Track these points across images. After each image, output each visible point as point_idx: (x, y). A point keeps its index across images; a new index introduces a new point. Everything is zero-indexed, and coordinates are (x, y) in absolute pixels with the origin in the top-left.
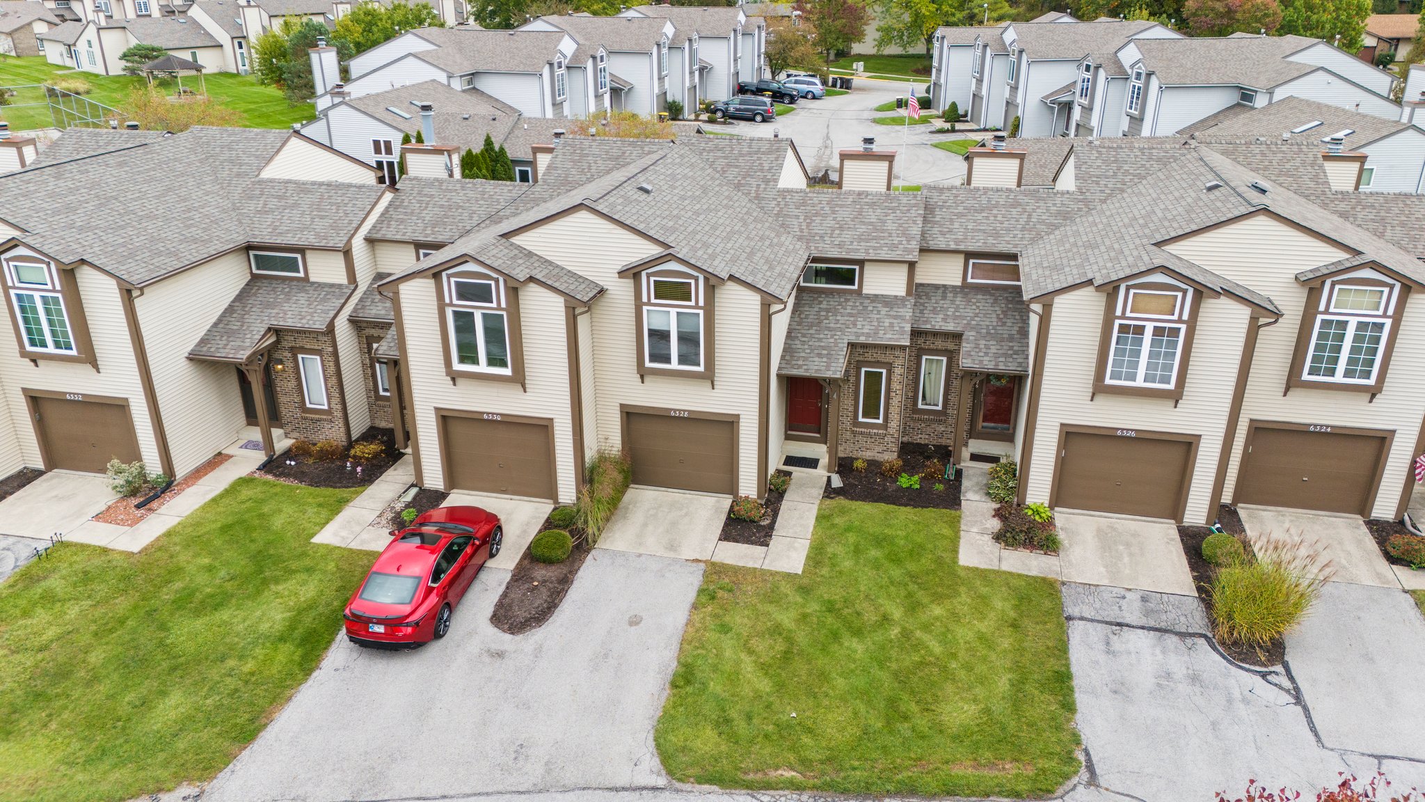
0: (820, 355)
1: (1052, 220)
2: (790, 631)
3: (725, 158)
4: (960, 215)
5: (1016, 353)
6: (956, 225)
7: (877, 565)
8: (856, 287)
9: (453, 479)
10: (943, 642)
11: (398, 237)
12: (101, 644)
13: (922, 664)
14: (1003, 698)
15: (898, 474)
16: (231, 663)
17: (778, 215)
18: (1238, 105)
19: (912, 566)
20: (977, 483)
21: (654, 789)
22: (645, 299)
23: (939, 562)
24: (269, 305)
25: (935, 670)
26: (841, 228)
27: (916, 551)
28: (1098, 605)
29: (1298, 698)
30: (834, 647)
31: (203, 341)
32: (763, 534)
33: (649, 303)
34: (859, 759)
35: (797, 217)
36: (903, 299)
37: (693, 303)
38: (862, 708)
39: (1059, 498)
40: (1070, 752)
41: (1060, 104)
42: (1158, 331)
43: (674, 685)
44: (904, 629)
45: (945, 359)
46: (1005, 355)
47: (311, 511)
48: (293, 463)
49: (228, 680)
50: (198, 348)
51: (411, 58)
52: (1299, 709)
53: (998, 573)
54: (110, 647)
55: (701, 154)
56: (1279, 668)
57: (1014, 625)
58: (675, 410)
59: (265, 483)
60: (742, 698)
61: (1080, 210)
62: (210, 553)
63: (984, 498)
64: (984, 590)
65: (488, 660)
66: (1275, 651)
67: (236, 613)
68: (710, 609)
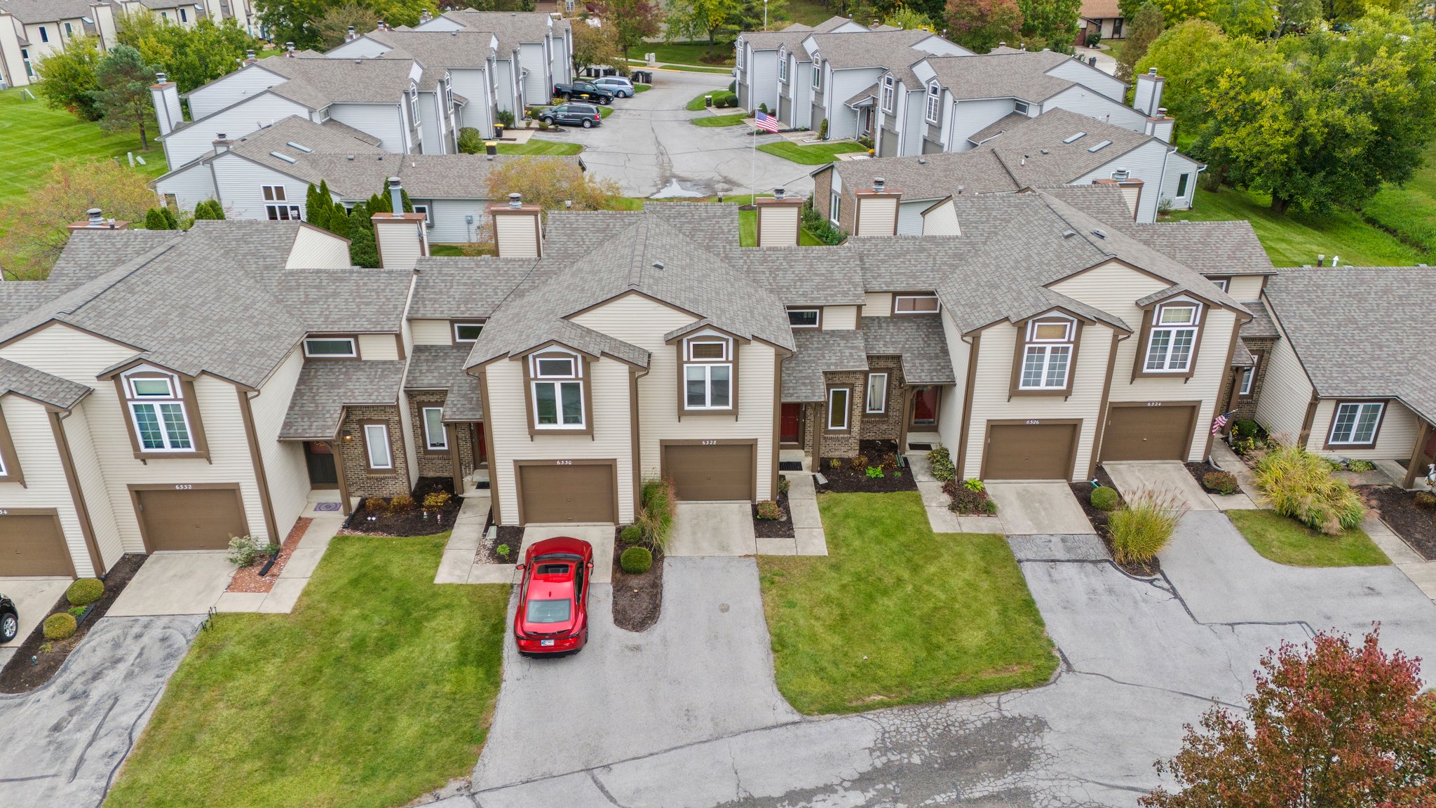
0: (804, 384)
1: (951, 261)
2: (838, 599)
3: (689, 223)
4: (883, 261)
5: (943, 368)
6: (883, 270)
7: (879, 542)
8: (817, 326)
9: (526, 515)
10: (944, 590)
11: (438, 315)
12: (314, 691)
13: (936, 609)
14: (997, 624)
15: (865, 467)
16: (432, 687)
17: (748, 272)
18: (1014, 113)
19: (902, 539)
20: (922, 468)
21: (794, 723)
22: (685, 359)
23: (919, 532)
24: (333, 386)
25: (946, 611)
26: (800, 280)
27: (901, 527)
28: (1035, 549)
29: (1176, 595)
30: (874, 606)
31: (287, 425)
32: (786, 528)
33: (689, 362)
34: (920, 680)
35: (764, 273)
36: (854, 332)
37: (724, 359)
38: (907, 645)
39: (986, 473)
40: (1049, 653)
41: (861, 108)
42: (1054, 350)
43: (775, 651)
44: (915, 586)
45: (886, 375)
46: (936, 370)
47: (417, 559)
48: (374, 519)
49: (438, 701)
50: (285, 431)
51: (268, 96)
52: (1177, 601)
53: (962, 535)
54: (324, 691)
55: (668, 220)
56: (1159, 576)
57: (987, 572)
58: (706, 441)
59: (360, 539)
60: (825, 652)
61: (969, 251)
62: (355, 606)
63: (931, 479)
64: (958, 549)
65: (630, 653)
66: (1154, 565)
67: (411, 649)
68: (774, 591)
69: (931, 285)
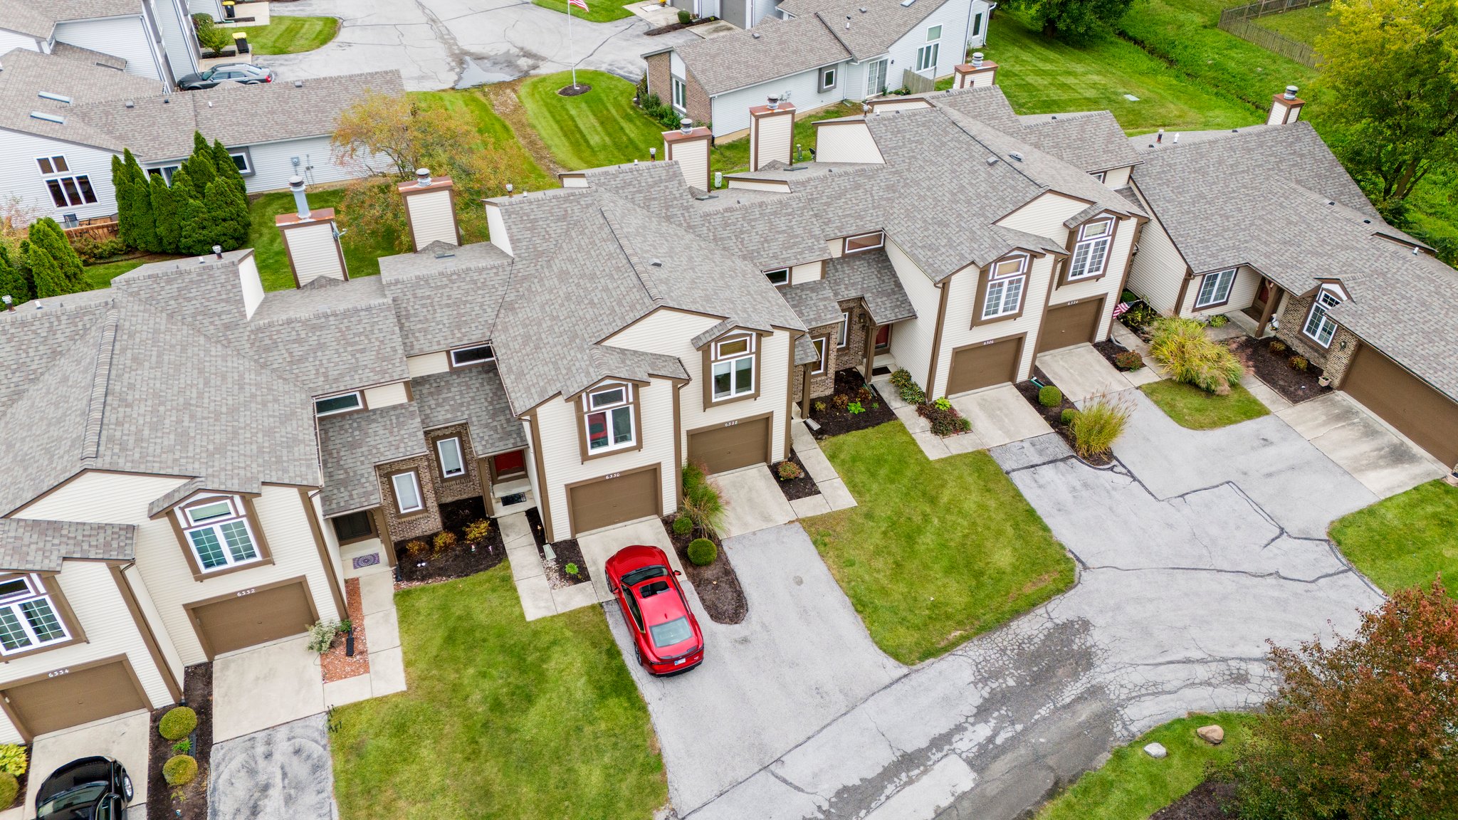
1: (886, 194)
2: (885, 547)
4: (828, 204)
5: (902, 302)
10: (964, 517)
11: (435, 347)
12: (482, 763)
13: (965, 536)
14: (1016, 539)
15: (847, 405)
19: (909, 473)
20: (891, 393)
21: (905, 676)
23: (919, 463)
24: (353, 446)
25: (974, 537)
26: (766, 241)
27: (902, 461)
29: (1135, 479)
32: (809, 485)
34: (982, 608)
35: (730, 238)
36: (820, 282)
37: (748, 352)
38: (958, 577)
40: (1065, 556)
43: (859, 612)
44: (939, 518)
46: (897, 306)
47: (494, 599)
48: (423, 564)
49: (601, 741)
52: (1136, 483)
53: (953, 457)
54: (492, 762)
56: (1114, 462)
57: (988, 490)
58: (728, 422)
59: (423, 590)
60: (899, 602)
61: (898, 181)
62: (466, 665)
63: (904, 404)
64: (956, 473)
65: (741, 647)
66: (1110, 455)
67: (548, 696)
68: (831, 553)
69: (877, 223)
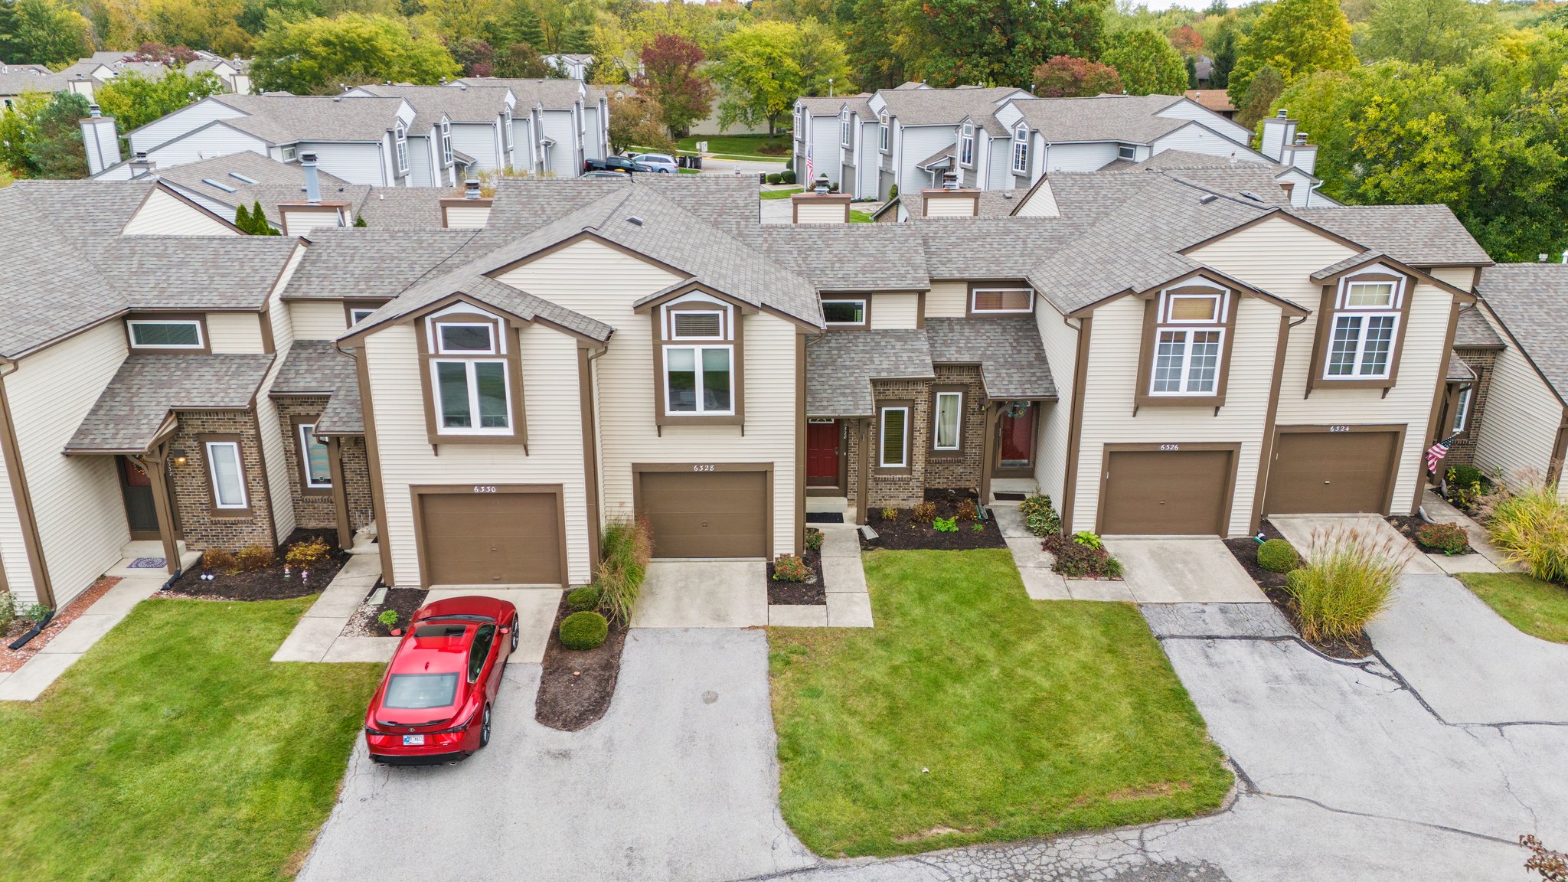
0: (843, 394)
2: (885, 686)
5: (1040, 379)
6: (954, 255)
8: (863, 323)
9: (431, 573)
10: (1048, 675)
11: (325, 294)
12: (23, 814)
13: (1036, 701)
14: (1131, 722)
16: (218, 811)
17: (769, 251)
18: (1118, 160)
19: (984, 607)
20: (1013, 521)
22: (664, 337)
23: (1010, 598)
24: (162, 385)
25: (1052, 704)
26: (840, 261)
27: (982, 592)
28: (1182, 622)
29: (1403, 685)
30: (940, 696)
31: (81, 432)
32: (814, 592)
33: (670, 341)
34: (1012, 805)
35: (790, 253)
36: (914, 332)
37: (721, 338)
38: (992, 752)
39: (1102, 528)
40: (1217, 765)
42: (1199, 337)
43: (782, 759)
44: (1003, 669)
45: (960, 394)
46: (1029, 382)
48: (210, 577)
50: (77, 441)
51: (218, 126)
52: (1407, 692)
53: (1073, 602)
54: (39, 815)
56: (1372, 658)
59: (180, 603)
60: (863, 761)
62: (139, 690)
63: (1026, 534)
64: (1067, 621)
65: (551, 762)
66: (1363, 644)
67: (202, 753)
68: (789, 674)
69: (1020, 271)
